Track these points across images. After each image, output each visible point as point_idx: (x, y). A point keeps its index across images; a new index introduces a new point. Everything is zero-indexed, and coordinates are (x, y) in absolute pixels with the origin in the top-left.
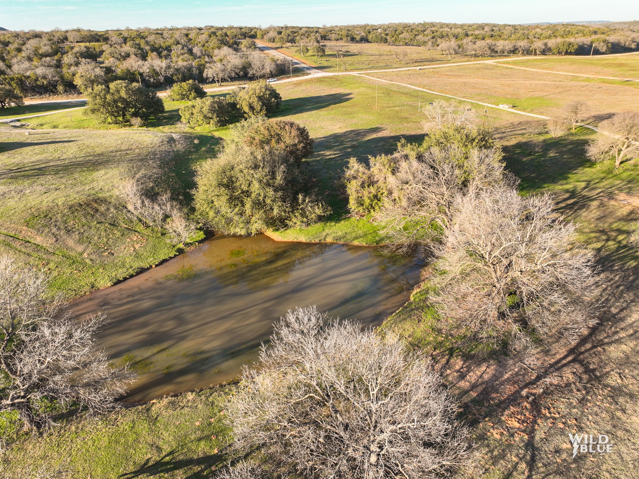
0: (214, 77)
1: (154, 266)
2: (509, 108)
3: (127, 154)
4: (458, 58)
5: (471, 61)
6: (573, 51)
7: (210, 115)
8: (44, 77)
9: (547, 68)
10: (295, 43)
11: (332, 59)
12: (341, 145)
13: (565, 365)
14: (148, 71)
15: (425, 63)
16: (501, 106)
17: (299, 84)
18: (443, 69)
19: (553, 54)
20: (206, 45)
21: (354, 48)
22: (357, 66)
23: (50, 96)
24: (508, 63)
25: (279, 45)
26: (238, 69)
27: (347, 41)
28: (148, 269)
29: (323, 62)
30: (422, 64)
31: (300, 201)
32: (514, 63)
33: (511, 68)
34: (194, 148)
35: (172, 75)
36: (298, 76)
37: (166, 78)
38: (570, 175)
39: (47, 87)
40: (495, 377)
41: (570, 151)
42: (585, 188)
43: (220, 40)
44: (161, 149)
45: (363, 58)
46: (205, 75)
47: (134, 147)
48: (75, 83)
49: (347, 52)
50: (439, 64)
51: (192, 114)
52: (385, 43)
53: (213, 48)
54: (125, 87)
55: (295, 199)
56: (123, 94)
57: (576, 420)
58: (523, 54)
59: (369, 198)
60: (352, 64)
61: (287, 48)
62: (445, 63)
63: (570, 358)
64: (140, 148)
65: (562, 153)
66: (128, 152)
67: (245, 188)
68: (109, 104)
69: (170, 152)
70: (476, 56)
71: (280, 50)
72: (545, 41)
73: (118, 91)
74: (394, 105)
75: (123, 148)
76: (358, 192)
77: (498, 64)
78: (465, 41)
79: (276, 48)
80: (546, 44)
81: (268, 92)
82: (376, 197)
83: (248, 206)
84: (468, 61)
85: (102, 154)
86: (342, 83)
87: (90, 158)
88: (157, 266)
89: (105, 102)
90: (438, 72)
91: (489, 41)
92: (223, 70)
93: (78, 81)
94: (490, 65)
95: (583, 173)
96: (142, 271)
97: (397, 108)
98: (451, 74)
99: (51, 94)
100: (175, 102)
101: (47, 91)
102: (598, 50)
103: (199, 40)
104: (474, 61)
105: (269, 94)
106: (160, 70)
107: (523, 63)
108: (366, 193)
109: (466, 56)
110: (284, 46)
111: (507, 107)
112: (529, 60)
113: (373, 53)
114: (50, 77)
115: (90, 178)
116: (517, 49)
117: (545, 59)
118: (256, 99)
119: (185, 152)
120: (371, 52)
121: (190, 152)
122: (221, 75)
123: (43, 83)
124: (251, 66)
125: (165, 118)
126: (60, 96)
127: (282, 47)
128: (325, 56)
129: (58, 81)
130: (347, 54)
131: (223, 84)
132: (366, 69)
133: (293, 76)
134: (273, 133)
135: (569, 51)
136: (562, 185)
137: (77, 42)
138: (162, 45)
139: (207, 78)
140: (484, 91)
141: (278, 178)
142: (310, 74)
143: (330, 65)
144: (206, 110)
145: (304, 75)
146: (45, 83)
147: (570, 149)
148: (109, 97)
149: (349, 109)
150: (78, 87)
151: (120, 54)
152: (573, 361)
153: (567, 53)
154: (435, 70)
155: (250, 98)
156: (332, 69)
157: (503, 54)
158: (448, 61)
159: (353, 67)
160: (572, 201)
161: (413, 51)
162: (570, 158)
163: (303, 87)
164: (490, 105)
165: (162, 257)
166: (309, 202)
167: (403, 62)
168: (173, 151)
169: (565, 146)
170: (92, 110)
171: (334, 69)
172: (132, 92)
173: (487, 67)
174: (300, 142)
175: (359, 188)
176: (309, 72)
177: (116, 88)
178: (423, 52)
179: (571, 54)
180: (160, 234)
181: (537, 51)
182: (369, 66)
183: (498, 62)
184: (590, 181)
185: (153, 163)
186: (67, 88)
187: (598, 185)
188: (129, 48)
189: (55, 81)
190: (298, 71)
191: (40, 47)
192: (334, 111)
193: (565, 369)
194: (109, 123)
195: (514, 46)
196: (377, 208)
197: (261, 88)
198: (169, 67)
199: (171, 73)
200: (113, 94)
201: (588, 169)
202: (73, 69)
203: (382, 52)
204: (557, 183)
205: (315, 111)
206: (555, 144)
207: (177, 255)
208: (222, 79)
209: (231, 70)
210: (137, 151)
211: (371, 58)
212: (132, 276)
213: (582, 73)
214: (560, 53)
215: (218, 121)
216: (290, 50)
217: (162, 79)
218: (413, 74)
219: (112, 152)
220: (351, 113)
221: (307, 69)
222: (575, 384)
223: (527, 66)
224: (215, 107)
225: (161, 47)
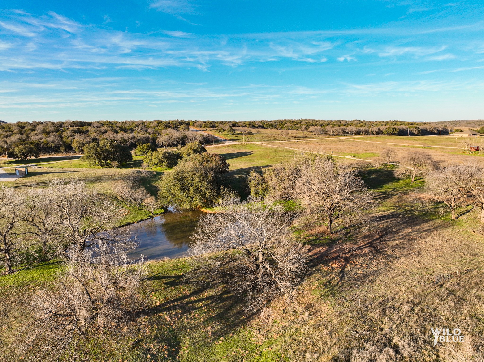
0: (163, 144)
1: (135, 222)
2: (351, 157)
3: (113, 177)
4: (322, 136)
5: (330, 137)
6: (396, 133)
7: (163, 160)
8: (53, 142)
9: (379, 141)
10: (215, 128)
11: (240, 136)
12: (246, 173)
13: (365, 248)
14: (120, 139)
15: (300, 138)
16: (346, 157)
17: (219, 148)
18: (312, 141)
19: (384, 135)
20: (156, 128)
21: (254, 130)
22: (256, 139)
23: (55, 153)
24: (354, 139)
25: (204, 129)
26: (179, 139)
27: (250, 127)
28: (132, 223)
29: (234, 137)
30: (298, 139)
31: (222, 190)
32: (359, 139)
33: (356, 141)
34: (153, 176)
35: (136, 142)
36: (217, 144)
37: (132, 144)
38: (384, 186)
39: (53, 148)
40: (327, 251)
41: (385, 175)
42: (392, 191)
43: (166, 125)
44: (133, 175)
45: (261, 136)
46: (157, 142)
47: (117, 174)
48: (72, 146)
49: (249, 132)
50: (310, 139)
51: (151, 159)
52: (274, 128)
53: (161, 130)
54: (110, 144)
55: (219, 189)
56: (108, 147)
57: (367, 265)
58: (365, 134)
59: (263, 190)
60: (253, 139)
61: (210, 130)
62: (314, 139)
63: (368, 245)
64: (120, 175)
65: (380, 176)
66: (113, 176)
67: (190, 182)
68: (99, 153)
69: (138, 177)
70: (333, 135)
71: (205, 131)
72: (379, 127)
73: (105, 146)
74: (279, 156)
75: (109, 174)
76: (255, 187)
77: (349, 139)
78: (327, 127)
79: (203, 131)
80: (379, 129)
81: (199, 148)
82: (266, 189)
83: (192, 192)
84: (329, 137)
85: (97, 177)
86: (246, 147)
87: (90, 178)
88: (137, 222)
89: (96, 152)
90: (308, 143)
91: (343, 127)
92: (169, 139)
93: (75, 145)
94: (343, 139)
95: (392, 185)
96: (128, 224)
97: (281, 157)
98: (318, 143)
99: (56, 152)
100: (138, 157)
101: (54, 150)
102: (413, 133)
103: (152, 126)
104: (332, 137)
105: (200, 149)
106: (128, 139)
107: (364, 138)
108: (260, 188)
109: (328, 135)
110: (208, 129)
111: (350, 157)
112: (368, 137)
113: (267, 133)
114: (56, 142)
115: (92, 186)
116: (361, 132)
117: (378, 137)
118: (192, 151)
119: (148, 177)
120: (265, 133)
121: (151, 178)
122: (167, 142)
123: (52, 145)
124: (187, 138)
125: (131, 164)
126: (61, 154)
127: (206, 130)
128: (235, 134)
129: (61, 145)
130: (250, 133)
131: (168, 148)
132: (262, 141)
133: (215, 144)
134: (205, 159)
135: (394, 133)
136: (379, 190)
137: (71, 126)
138: (127, 128)
139: (158, 144)
140: (337, 150)
141: (210, 176)
142: (225, 143)
143: (238, 139)
144: (160, 156)
145: (221, 143)
146: (53, 145)
147: (385, 174)
148: (99, 149)
149: (251, 158)
150: (74, 148)
151: (101, 131)
152: (369, 246)
153: (393, 134)
154: (307, 142)
155: (188, 150)
156: (240, 141)
157: (352, 134)
158: (316, 137)
159: (254, 140)
160: (383, 196)
161: (293, 133)
162: (384, 178)
163: (221, 149)
164: (340, 156)
165: (140, 219)
166: (227, 191)
167: (286, 138)
168: (141, 176)
169: (382, 172)
170: (87, 157)
171: (241, 141)
172: (114, 147)
173: (340, 141)
174: (221, 164)
175: (256, 185)
176: (224, 142)
177: (104, 144)
178: (300, 133)
179: (395, 134)
180: (138, 210)
181: (374, 133)
182: (264, 140)
183: (348, 138)
184: (395, 188)
185: (129, 181)
186: (67, 149)
187: (400, 190)
188: (107, 128)
189: (59, 144)
190: (218, 142)
191: (47, 129)
192: (241, 159)
193: (365, 249)
194: (97, 165)
195: (359, 130)
196: (267, 195)
197: (195, 145)
198: (134, 137)
199: (135, 141)
200: (101, 148)
201: (395, 183)
202: (70, 138)
203: (273, 133)
204: (376, 189)
205: (229, 160)
206: (377, 171)
207: (149, 218)
208: (168, 145)
209: (174, 140)
210: (118, 176)
211: (265, 135)
212: (123, 226)
213: (401, 143)
214: (388, 134)
215: (168, 164)
216: (212, 132)
217: (129, 144)
218: (293, 144)
219: (103, 176)
220: (252, 160)
221: (223, 140)
222: (368, 253)
223: (367, 140)
224: (166, 155)
225: (126, 129)
